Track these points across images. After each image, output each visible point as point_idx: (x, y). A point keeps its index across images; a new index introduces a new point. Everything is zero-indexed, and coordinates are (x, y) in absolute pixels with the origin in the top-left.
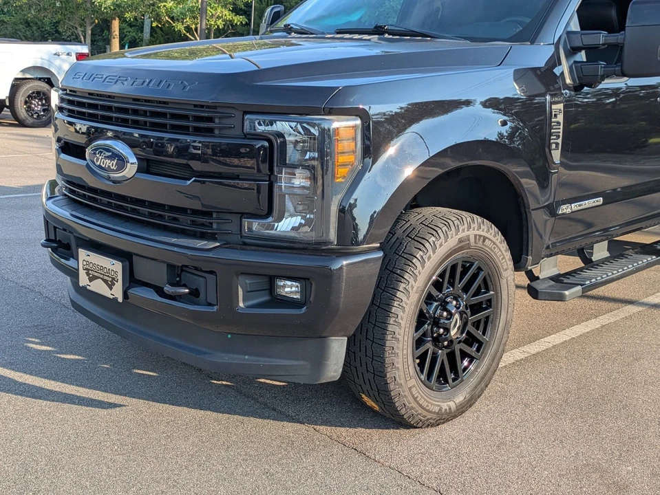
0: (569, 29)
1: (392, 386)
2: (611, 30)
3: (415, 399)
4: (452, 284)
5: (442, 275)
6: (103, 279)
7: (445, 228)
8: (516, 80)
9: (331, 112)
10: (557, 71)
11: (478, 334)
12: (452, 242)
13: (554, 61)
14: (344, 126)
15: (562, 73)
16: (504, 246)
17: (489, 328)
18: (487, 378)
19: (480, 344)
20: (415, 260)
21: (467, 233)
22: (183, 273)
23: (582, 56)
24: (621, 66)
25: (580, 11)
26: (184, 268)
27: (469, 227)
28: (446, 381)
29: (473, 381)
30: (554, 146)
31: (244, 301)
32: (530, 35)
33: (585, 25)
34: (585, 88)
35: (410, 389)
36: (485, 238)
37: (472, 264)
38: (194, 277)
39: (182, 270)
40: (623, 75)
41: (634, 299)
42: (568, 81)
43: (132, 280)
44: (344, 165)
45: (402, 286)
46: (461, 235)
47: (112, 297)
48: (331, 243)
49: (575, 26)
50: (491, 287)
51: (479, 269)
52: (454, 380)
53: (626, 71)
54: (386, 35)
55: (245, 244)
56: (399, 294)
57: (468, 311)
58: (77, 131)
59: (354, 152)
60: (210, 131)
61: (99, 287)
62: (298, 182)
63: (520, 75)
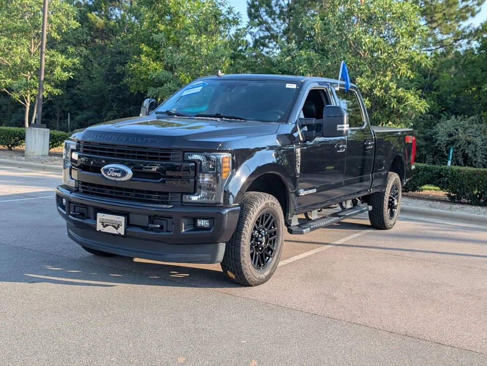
0: (300, 117)
1: (242, 265)
2: (317, 118)
3: (251, 271)
4: (262, 224)
5: (259, 219)
6: (112, 226)
7: (260, 199)
8: (277, 139)
9: (219, 151)
10: (295, 135)
11: (271, 246)
12: (263, 205)
13: (295, 130)
14: (225, 157)
15: (299, 135)
16: (280, 208)
17: (275, 244)
18: (275, 266)
19: (272, 251)
20: (250, 212)
21: (268, 201)
22: (155, 220)
23: (306, 128)
24: (322, 133)
25: (304, 109)
26: (156, 217)
27: (269, 199)
28: (260, 266)
29: (271, 267)
30: (297, 166)
31: (185, 229)
32: (285, 119)
33: (306, 115)
34: (308, 142)
35: (249, 266)
36: (274, 204)
37: (269, 215)
38: (161, 221)
39: (154, 218)
40: (323, 136)
41: (328, 242)
42: (301, 139)
43: (128, 224)
44: (225, 172)
45: (246, 222)
46: (266, 202)
47: (118, 233)
48: (221, 203)
49: (302, 116)
50: (276, 226)
51: (272, 218)
52: (263, 266)
53: (324, 135)
54: (224, 118)
55: (183, 205)
56: (245, 225)
57: (268, 235)
58: (82, 161)
59: (229, 167)
60: (168, 159)
61: (110, 230)
62: (207, 179)
63: (280, 137)
